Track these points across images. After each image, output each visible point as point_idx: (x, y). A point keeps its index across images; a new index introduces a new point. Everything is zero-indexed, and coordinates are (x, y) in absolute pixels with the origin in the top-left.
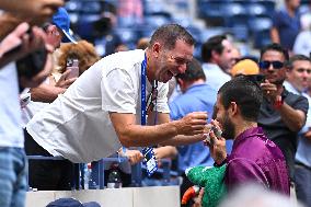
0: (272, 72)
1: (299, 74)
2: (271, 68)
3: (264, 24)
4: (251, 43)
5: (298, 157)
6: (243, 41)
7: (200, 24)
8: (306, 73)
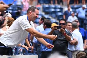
0: (62, 26)
1: (69, 27)
2: (62, 25)
3: (60, 14)
4: (56, 19)
5: (68, 48)
6: (54, 18)
7: (43, 14)
8: (70, 27)
